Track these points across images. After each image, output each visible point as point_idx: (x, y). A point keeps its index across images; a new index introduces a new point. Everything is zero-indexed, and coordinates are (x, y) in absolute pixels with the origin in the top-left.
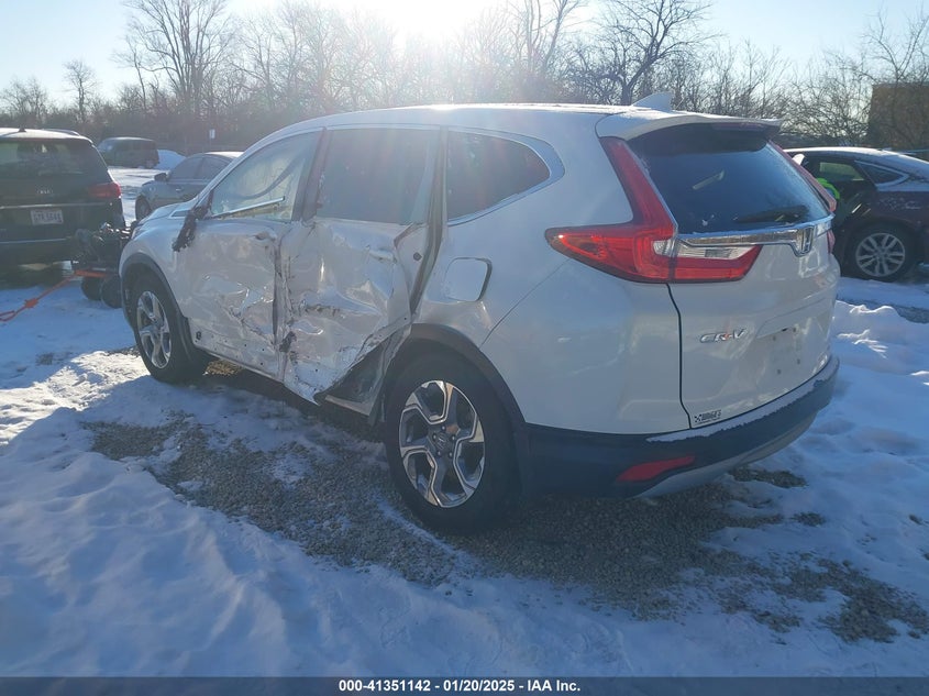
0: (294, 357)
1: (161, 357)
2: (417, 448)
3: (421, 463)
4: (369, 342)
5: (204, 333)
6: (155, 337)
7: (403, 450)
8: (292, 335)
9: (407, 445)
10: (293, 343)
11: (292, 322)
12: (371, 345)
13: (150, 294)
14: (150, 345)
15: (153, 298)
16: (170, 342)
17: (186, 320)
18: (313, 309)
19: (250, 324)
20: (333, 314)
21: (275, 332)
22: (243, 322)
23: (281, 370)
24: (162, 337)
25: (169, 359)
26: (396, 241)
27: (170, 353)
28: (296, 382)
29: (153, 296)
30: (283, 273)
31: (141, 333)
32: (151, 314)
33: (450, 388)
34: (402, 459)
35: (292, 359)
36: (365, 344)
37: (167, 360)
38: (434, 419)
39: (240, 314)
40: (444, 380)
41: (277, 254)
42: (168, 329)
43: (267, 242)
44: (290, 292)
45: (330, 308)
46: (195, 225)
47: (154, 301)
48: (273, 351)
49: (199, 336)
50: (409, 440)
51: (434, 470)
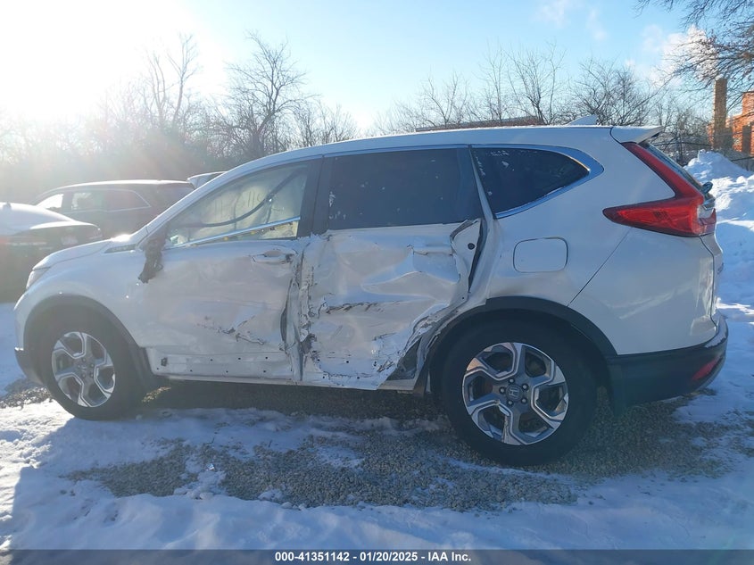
0: (315, 357)
1: (94, 394)
2: (486, 403)
3: (494, 417)
4: (423, 323)
5: (169, 361)
6: (83, 378)
7: (470, 409)
8: (310, 337)
9: (471, 404)
10: (314, 344)
11: (309, 325)
12: (426, 326)
13: (78, 334)
14: (73, 387)
15: (84, 337)
16: (114, 377)
17: (144, 350)
18: (338, 309)
19: (248, 338)
20: (367, 309)
21: (284, 339)
22: (237, 337)
23: (296, 371)
24: (96, 374)
25: (112, 394)
26: (453, 236)
27: (113, 388)
28: (327, 377)
29: (85, 335)
30: (303, 283)
31: (57, 377)
32: (77, 354)
33: (519, 346)
34: (470, 417)
35: (313, 358)
36: (416, 326)
37: (108, 396)
38: (503, 375)
39: (233, 330)
40: (511, 341)
41: (299, 267)
42: (110, 364)
43: (283, 258)
44: (310, 298)
45: (362, 304)
46: (161, 255)
47: (85, 340)
48: (282, 356)
49: (164, 362)
50: (472, 399)
51: (509, 417)
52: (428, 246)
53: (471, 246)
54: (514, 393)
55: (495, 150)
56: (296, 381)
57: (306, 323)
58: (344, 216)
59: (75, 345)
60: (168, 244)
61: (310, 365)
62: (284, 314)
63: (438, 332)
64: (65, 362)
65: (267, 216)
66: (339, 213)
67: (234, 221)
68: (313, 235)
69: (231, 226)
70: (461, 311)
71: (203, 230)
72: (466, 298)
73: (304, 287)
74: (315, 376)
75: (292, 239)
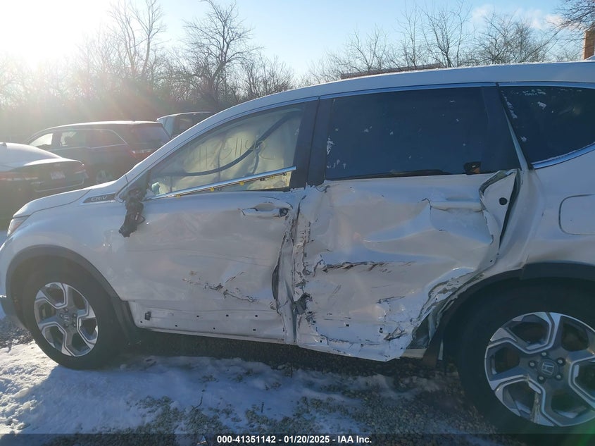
0: (311, 318)
1: (77, 343)
2: (513, 379)
3: (521, 392)
4: (441, 288)
5: (152, 315)
6: (65, 327)
7: (493, 384)
8: (305, 296)
9: (494, 378)
10: (309, 304)
11: (303, 283)
12: (445, 291)
13: (59, 284)
14: (57, 335)
15: (66, 288)
16: (97, 329)
17: (127, 303)
18: (338, 267)
19: (237, 294)
20: (371, 269)
21: (276, 296)
22: (225, 294)
23: (289, 333)
24: (79, 324)
25: (95, 345)
26: (483, 189)
27: (96, 340)
28: (325, 341)
29: (66, 286)
30: (299, 239)
31: (40, 326)
32: (60, 304)
33: (557, 317)
34: (493, 392)
35: (308, 320)
36: (432, 291)
37: (91, 347)
38: (535, 348)
39: (220, 287)
40: (548, 310)
41: (295, 223)
42: (92, 315)
43: (277, 212)
44: (305, 255)
45: (365, 263)
46: (142, 205)
47: (67, 291)
48: (273, 315)
49: (148, 316)
50: (494, 372)
51: (541, 395)
52: (448, 199)
53: (503, 201)
54: (548, 369)
55: (529, 88)
56: (289, 341)
57: (299, 280)
58: (344, 165)
59: (58, 295)
60: (149, 194)
61: (304, 326)
62: (276, 271)
63: (456, 296)
64: (48, 312)
65: (253, 165)
66: (338, 161)
67: (219, 170)
68: (308, 187)
69: (215, 175)
70: (487, 275)
71: (185, 178)
72: (494, 261)
73: (301, 244)
74: (310, 339)
75: (285, 190)
